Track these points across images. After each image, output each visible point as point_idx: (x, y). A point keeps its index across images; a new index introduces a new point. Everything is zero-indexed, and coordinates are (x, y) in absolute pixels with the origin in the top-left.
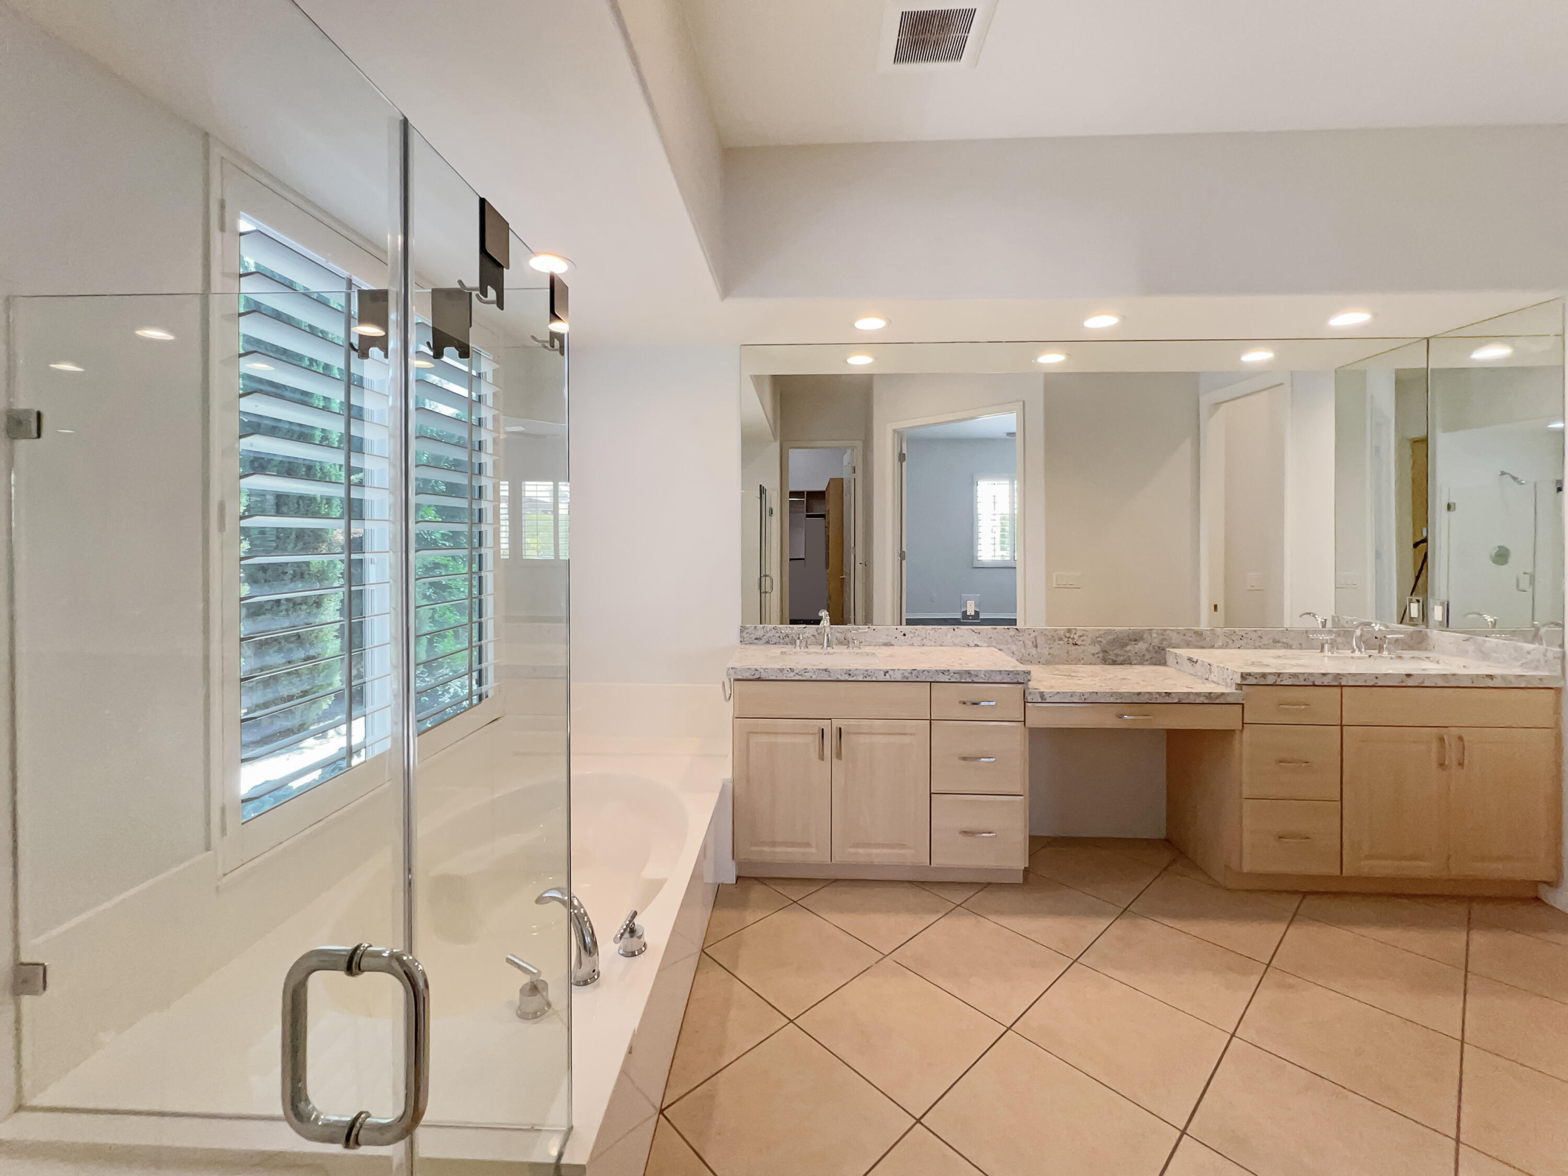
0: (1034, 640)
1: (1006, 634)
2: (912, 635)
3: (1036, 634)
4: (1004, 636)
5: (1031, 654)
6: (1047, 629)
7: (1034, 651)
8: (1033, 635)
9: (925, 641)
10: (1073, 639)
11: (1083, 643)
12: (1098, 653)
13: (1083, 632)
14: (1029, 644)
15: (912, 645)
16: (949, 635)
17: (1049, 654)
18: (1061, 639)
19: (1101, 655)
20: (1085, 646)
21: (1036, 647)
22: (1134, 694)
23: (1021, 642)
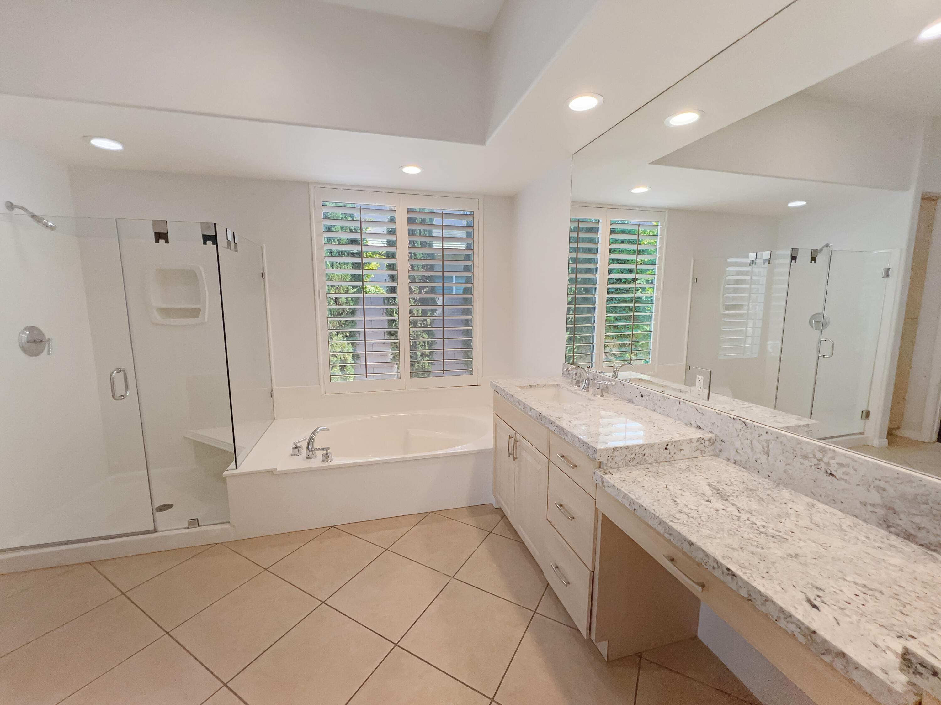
0: (765, 445)
1: (731, 425)
2: (647, 398)
3: (769, 437)
4: (728, 427)
5: (759, 461)
6: (785, 436)
7: (764, 458)
8: (765, 437)
9: (656, 406)
10: (828, 464)
11: (845, 477)
12: (873, 505)
13: (849, 461)
14: (758, 447)
15: (646, 407)
16: (675, 408)
17: (785, 471)
18: (805, 457)
19: (881, 512)
20: (849, 483)
21: (768, 454)
22: (685, 539)
23: (748, 441)
